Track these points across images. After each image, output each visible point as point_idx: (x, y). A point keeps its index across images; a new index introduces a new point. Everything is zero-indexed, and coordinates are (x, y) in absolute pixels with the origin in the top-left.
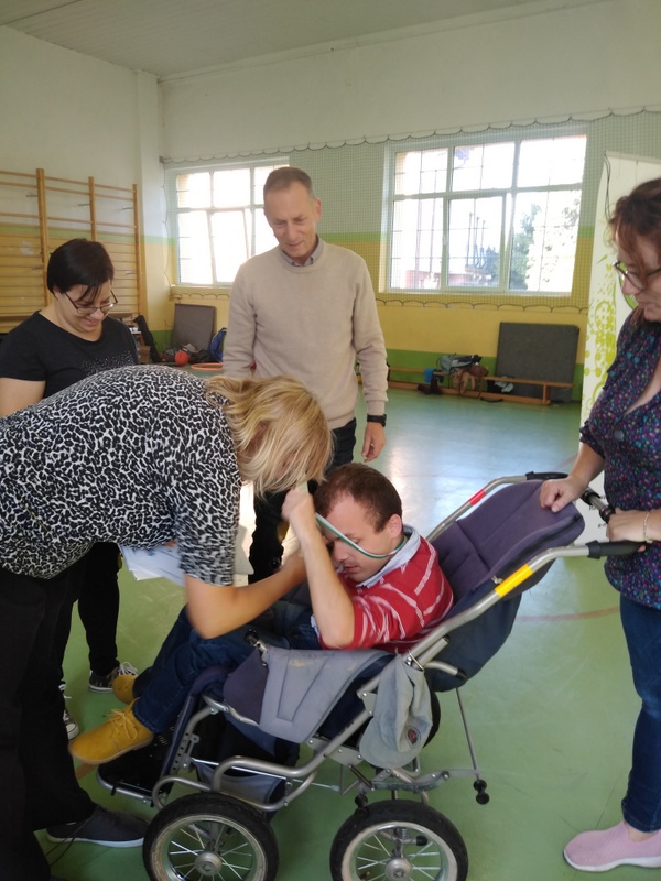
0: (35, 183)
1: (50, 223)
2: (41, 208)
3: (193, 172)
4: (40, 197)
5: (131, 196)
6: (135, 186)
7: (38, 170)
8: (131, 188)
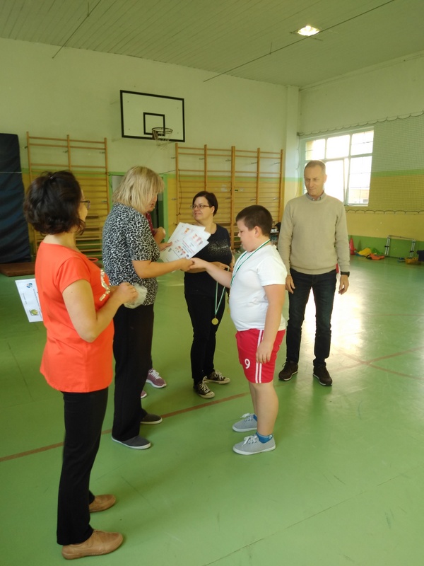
0: (230, 154)
1: (236, 174)
2: (232, 167)
3: (315, 139)
4: (232, 161)
5: (279, 156)
6: (282, 151)
7: (232, 147)
8: (280, 152)
